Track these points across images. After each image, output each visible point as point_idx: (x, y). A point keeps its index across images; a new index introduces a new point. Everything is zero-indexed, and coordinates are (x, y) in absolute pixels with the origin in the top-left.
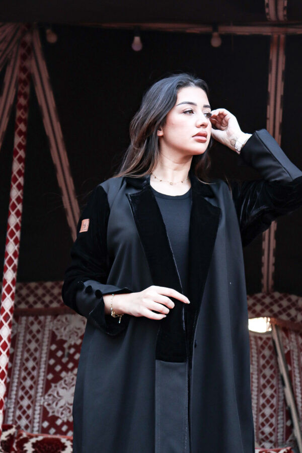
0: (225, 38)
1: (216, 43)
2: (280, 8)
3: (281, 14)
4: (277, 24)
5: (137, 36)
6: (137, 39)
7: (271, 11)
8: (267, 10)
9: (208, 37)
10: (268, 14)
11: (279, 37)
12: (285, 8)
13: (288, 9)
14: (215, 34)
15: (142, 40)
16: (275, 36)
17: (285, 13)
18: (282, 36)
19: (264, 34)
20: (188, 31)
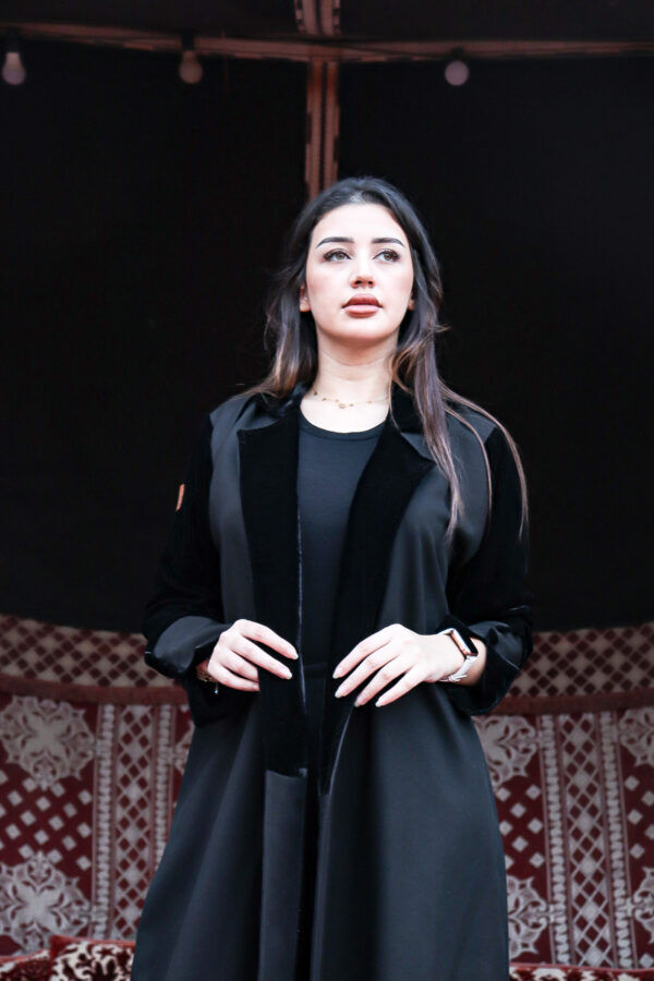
0: (210, 63)
1: (190, 73)
2: (327, 10)
3: (329, 24)
4: (320, 40)
5: (13, 50)
6: (13, 58)
7: (306, 15)
8: (298, 14)
9: (174, 60)
10: (301, 22)
11: (325, 66)
12: (335, 12)
13: (343, 13)
14: (188, 54)
15: (25, 61)
16: (317, 64)
17: (337, 22)
18: (332, 66)
19: (295, 58)
20: (129, 45)
